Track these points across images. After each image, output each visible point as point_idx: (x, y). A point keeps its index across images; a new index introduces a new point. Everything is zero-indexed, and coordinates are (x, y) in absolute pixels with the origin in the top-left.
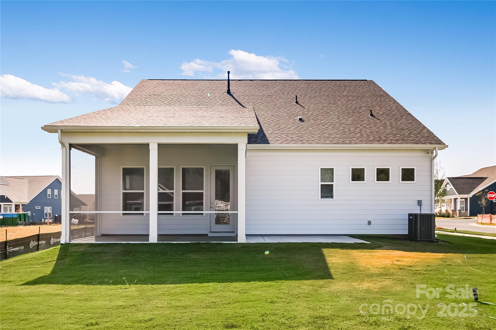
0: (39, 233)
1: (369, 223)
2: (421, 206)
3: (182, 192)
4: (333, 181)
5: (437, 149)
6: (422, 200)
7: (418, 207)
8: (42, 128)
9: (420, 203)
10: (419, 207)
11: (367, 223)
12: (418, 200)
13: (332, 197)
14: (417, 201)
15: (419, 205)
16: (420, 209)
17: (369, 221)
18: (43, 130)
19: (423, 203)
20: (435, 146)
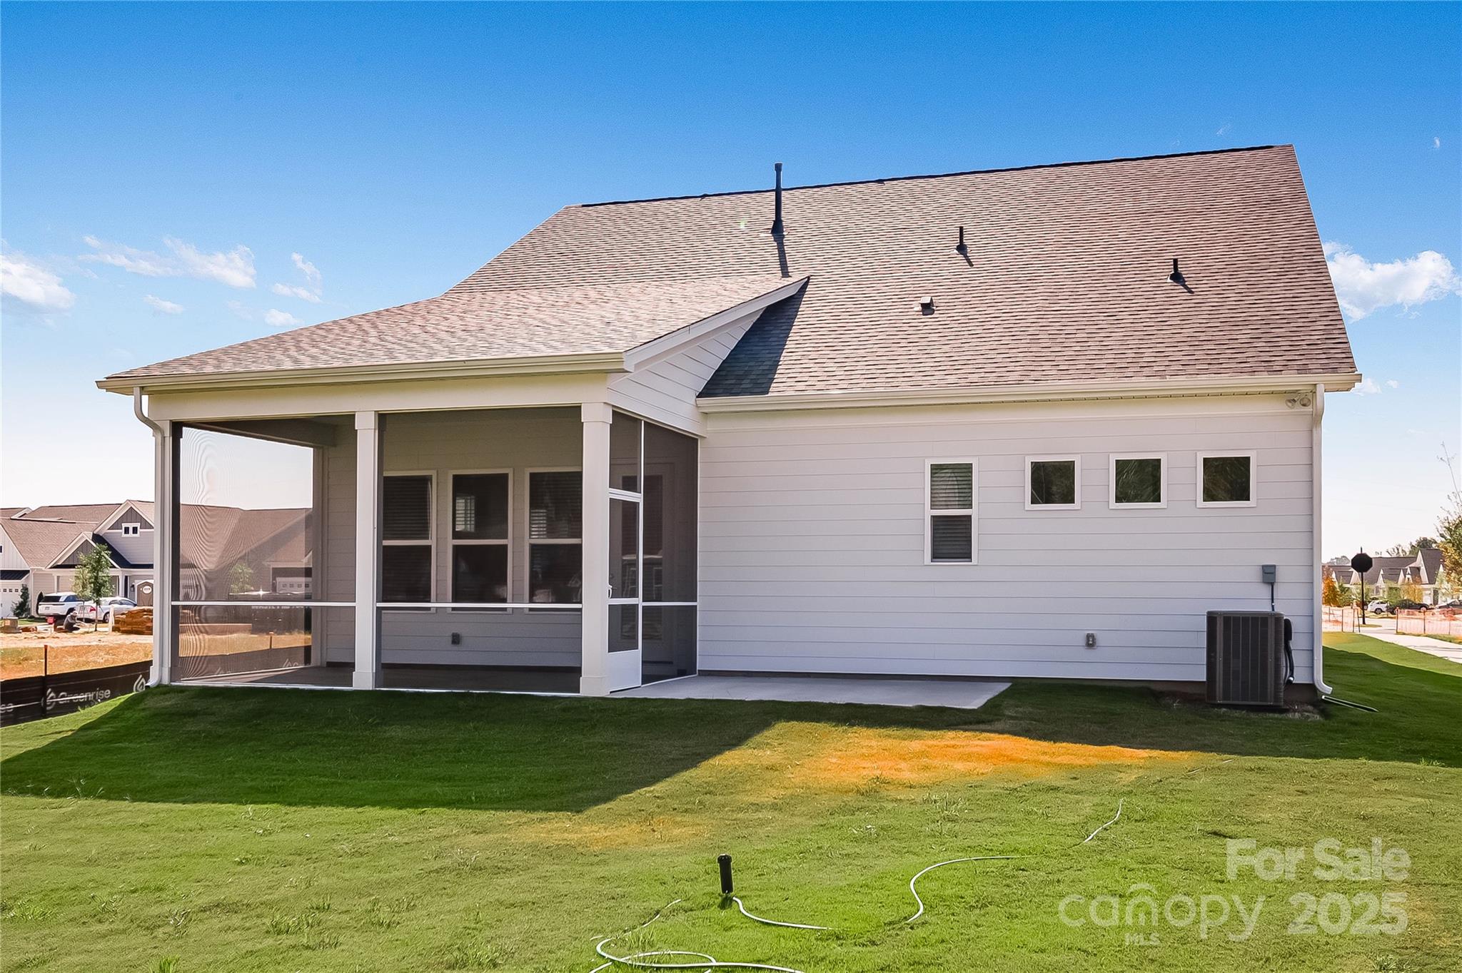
0: (269, 648)
1: (1091, 642)
2: (1272, 585)
3: (530, 544)
4: (970, 506)
5: (1320, 388)
6: (1275, 566)
7: (1265, 591)
8: (100, 384)
9: (1269, 575)
10: (1267, 589)
11: (1083, 642)
12: (1263, 566)
13: (968, 556)
14: (1261, 567)
15: (1268, 583)
16: (1270, 597)
17: (1088, 636)
18: (105, 390)
19: (1281, 575)
20: (1316, 379)
